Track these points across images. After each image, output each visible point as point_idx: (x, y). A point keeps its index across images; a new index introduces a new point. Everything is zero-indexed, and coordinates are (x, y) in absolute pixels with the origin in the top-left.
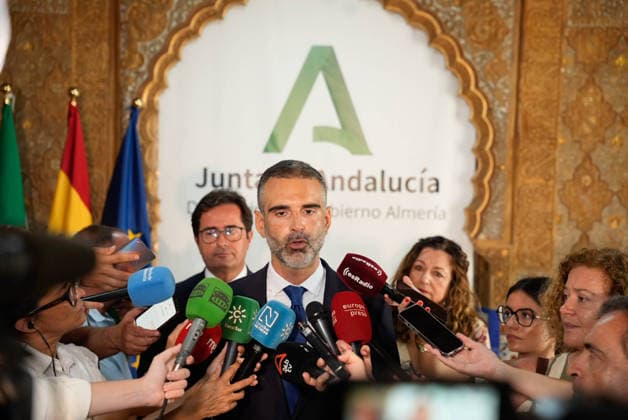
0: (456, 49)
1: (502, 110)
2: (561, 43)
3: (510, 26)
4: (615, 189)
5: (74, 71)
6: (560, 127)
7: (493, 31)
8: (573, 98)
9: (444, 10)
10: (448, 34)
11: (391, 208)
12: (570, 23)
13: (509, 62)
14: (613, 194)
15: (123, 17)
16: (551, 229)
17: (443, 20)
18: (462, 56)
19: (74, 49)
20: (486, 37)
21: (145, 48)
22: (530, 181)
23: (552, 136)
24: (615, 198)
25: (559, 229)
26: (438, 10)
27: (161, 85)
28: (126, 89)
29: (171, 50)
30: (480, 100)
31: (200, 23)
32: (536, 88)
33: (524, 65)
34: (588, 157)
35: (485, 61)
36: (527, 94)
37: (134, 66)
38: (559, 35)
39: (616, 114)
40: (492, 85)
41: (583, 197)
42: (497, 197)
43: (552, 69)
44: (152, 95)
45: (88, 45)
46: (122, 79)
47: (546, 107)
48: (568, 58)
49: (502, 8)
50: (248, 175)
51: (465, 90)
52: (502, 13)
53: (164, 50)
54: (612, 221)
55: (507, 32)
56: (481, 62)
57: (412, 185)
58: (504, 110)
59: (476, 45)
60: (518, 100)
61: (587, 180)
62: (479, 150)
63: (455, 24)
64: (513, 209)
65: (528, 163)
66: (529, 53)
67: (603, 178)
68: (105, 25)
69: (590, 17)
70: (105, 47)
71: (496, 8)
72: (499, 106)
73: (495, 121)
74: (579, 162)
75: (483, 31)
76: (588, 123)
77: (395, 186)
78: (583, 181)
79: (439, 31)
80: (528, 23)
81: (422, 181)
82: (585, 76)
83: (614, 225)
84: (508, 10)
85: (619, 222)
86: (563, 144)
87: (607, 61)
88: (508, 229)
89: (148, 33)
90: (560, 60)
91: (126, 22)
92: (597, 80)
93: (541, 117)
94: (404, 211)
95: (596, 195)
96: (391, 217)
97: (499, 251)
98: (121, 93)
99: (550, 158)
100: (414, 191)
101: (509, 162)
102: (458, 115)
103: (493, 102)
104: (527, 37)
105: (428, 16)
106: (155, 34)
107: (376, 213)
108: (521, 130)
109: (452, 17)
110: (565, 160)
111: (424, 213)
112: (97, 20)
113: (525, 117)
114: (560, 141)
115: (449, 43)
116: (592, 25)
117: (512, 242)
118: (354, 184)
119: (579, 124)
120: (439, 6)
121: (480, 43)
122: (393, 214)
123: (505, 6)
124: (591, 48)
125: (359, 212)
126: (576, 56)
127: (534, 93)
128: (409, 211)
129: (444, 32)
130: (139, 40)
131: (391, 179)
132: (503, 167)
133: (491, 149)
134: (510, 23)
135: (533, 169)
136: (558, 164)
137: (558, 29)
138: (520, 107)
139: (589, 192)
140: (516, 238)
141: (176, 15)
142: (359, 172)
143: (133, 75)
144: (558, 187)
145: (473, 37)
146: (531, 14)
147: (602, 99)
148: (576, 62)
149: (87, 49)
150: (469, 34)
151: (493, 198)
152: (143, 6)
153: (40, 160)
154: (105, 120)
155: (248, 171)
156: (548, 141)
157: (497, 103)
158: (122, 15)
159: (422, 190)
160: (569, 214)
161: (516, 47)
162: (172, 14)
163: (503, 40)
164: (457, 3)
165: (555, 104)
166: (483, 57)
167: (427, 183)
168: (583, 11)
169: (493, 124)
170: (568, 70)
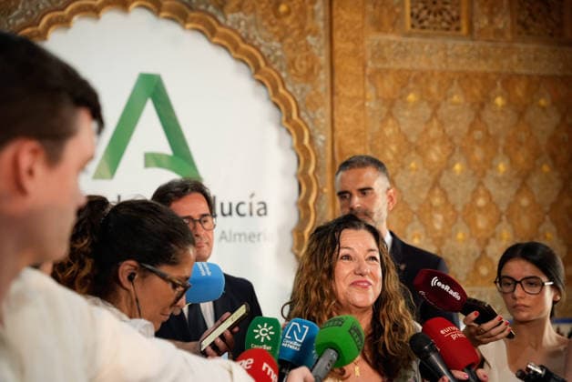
0: (279, 81)
1: (322, 138)
2: (364, 81)
3: (323, 63)
4: (415, 208)
7: (310, 66)
8: (377, 129)
9: (266, 44)
10: (272, 68)
11: (223, 232)
12: (370, 63)
13: (323, 94)
14: (414, 213)
17: (266, 55)
18: (284, 87)
20: (304, 71)
24: (415, 217)
26: (260, 45)
30: (301, 128)
32: (346, 119)
33: (336, 98)
35: (304, 94)
36: (340, 124)
38: (361, 73)
39: (411, 144)
40: (311, 114)
43: (359, 103)
47: (356, 136)
48: (371, 94)
49: (316, 46)
51: (289, 119)
52: (316, 51)
54: (413, 237)
55: (321, 68)
56: (301, 94)
57: (242, 209)
58: (322, 137)
59: (295, 78)
60: (333, 129)
62: (301, 175)
63: (277, 58)
66: (340, 88)
67: (405, 199)
69: (384, 59)
71: (311, 46)
72: (318, 134)
73: (316, 148)
75: (301, 66)
76: (390, 150)
77: (226, 210)
79: (262, 63)
80: (337, 61)
81: (251, 204)
82: (385, 109)
84: (321, 49)
85: (419, 238)
87: (401, 97)
90: (365, 95)
92: (394, 113)
93: (352, 145)
94: (235, 235)
95: (401, 215)
96: (223, 241)
100: (243, 215)
102: (280, 143)
103: (314, 130)
104: (337, 74)
105: (253, 50)
109: (273, 52)
111: (254, 236)
113: (340, 143)
115: (272, 75)
116: (386, 66)
120: (262, 42)
121: (298, 77)
122: (225, 238)
123: (318, 46)
124: (388, 85)
126: (377, 92)
127: (345, 123)
128: (240, 235)
129: (267, 64)
131: (222, 204)
132: (325, 190)
133: (314, 173)
134: (323, 59)
137: (361, 68)
138: (335, 135)
145: (293, 71)
146: (339, 53)
147: (400, 130)
148: (378, 97)
150: (289, 68)
151: (318, 219)
157: (317, 131)
159: (251, 214)
161: (328, 82)
163: (318, 75)
164: (277, 39)
165: (363, 134)
166: (303, 90)
167: (256, 207)
168: (379, 54)
169: (314, 151)
170: (371, 104)
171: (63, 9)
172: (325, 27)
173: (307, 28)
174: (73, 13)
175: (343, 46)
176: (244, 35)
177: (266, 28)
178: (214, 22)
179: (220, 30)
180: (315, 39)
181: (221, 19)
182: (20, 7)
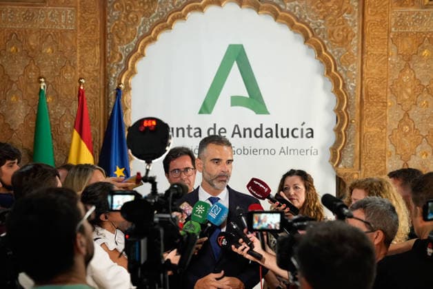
0: (322, 46)
1: (353, 85)
2: (388, 42)
3: (356, 32)
4: (424, 134)
5: (78, 65)
6: (389, 95)
7: (345, 35)
8: (397, 77)
9: (313, 21)
10: (317, 38)
11: (282, 149)
12: (393, 29)
13: (355, 54)
14: (423, 137)
15: (109, 30)
16: (385, 161)
17: (313, 28)
18: (325, 50)
19: (78, 51)
20: (341, 38)
21: (123, 50)
22: (371, 130)
23: (385, 101)
24: (424, 140)
25: (389, 160)
26: (310, 22)
27: (133, 72)
28: (111, 76)
29: (139, 50)
30: (338, 78)
31: (158, 32)
32: (373, 71)
33: (365, 56)
34: (407, 114)
35: (340, 54)
36: (367, 74)
37: (115, 61)
38: (387, 37)
39: (424, 87)
40: (345, 68)
41: (405, 139)
42: (350, 140)
43: (383, 58)
44: (127, 79)
45: (87, 48)
46: (109, 69)
47: (380, 82)
48: (393, 51)
49: (350, 20)
50: (189, 128)
51: (329, 72)
52: (351, 24)
53: (135, 50)
54: (422, 154)
55: (354, 36)
56: (338, 54)
57: (296, 133)
59: (334, 44)
60: (362, 79)
61: (406, 128)
62: (338, 110)
63: (321, 30)
64: (360, 148)
65: (369, 119)
66: (368, 48)
67: (416, 127)
68: (98, 35)
69: (405, 26)
70: (98, 49)
71: (347, 20)
72: (349, 82)
73: (348, 92)
74: (402, 116)
75: (338, 35)
76: (407, 93)
77: (285, 134)
78: (404, 129)
79: (310, 35)
80: (367, 30)
81: (302, 130)
82: (404, 63)
83: (424, 157)
84: (354, 22)
85: (427, 155)
86: (390, 106)
87: (417, 53)
88: (358, 161)
89: (125, 40)
90: (388, 53)
91: (110, 33)
92: (411, 65)
93: (377, 89)
94: (291, 150)
95: (412, 139)
96: (282, 154)
97: (352, 175)
98: (108, 78)
99: (384, 114)
100: (297, 137)
101: (357, 118)
102: (325, 88)
103: (346, 80)
104: (367, 38)
105: (304, 26)
106: (129, 41)
107: (273, 152)
108: (364, 97)
109: (319, 26)
110: (393, 116)
111: (304, 151)
112: (92, 33)
113: (366, 89)
114: (389, 104)
115: (317, 43)
116: (407, 30)
117: (360, 169)
118: (258, 133)
119: (401, 93)
121: (337, 42)
122: (284, 152)
123: (353, 20)
124: (406, 45)
125: (262, 151)
126: (397, 50)
127: (371, 74)
128: (294, 150)
129: (314, 35)
130: (118, 45)
131: (282, 130)
132: (353, 121)
133: (346, 110)
134: (356, 30)
135: (373, 122)
136: (388, 118)
137: (386, 33)
138: (364, 82)
139: (408, 136)
140: (362, 166)
141: (142, 28)
142: (261, 125)
143: (115, 66)
144: (389, 133)
145: (332, 39)
146: (368, 24)
147: (415, 77)
148: (398, 54)
149: (86, 51)
150: (330, 37)
151: (348, 141)
152: (121, 23)
153: (58, 122)
154: (98, 96)
155: (189, 126)
156: (382, 104)
157: (348, 80)
158: (108, 29)
159: (302, 137)
160: (396, 151)
161: (360, 44)
162: (140, 28)
163: (351, 41)
164: (322, 17)
165: (385, 81)
166: (339, 52)
167: (305, 132)
168: (401, 22)
169: (346, 94)
170: (393, 59)
171: (181, 10)
172: (358, 6)
173: (344, 8)
174: (187, 12)
175: (372, 18)
176: (298, 16)
177: (313, 10)
178: (277, 9)
179: (281, 13)
180: (350, 15)
181: (282, 6)
182: (156, 11)
